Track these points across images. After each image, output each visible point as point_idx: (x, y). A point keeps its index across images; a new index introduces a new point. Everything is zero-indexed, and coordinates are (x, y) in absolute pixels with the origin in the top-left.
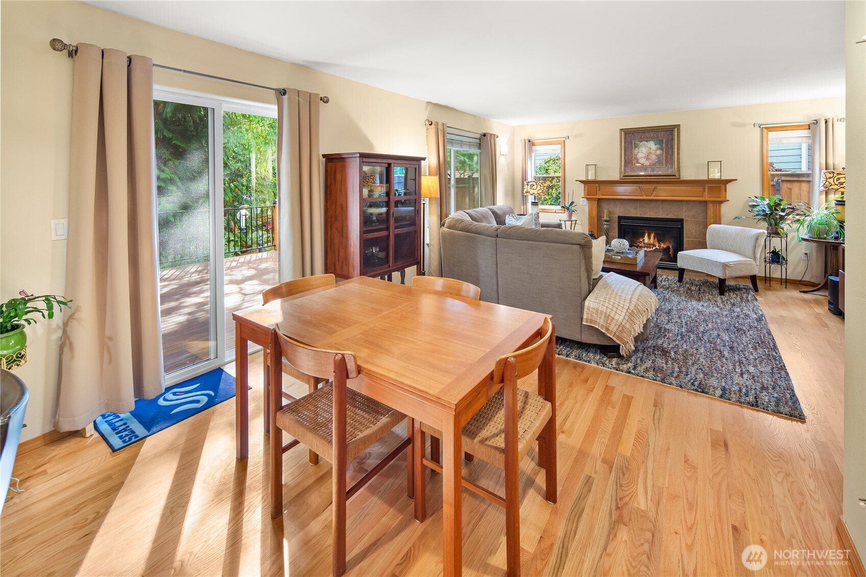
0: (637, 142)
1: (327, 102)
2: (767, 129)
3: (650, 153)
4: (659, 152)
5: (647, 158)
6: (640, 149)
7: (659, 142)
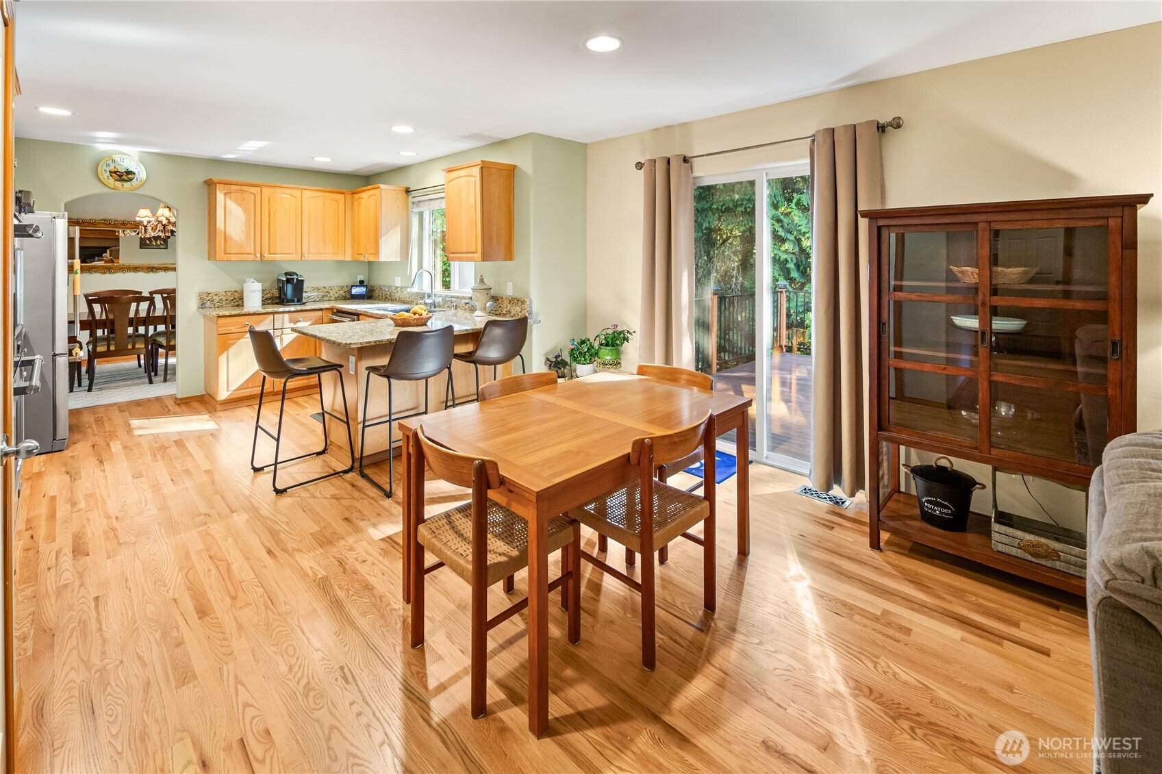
1: (899, 126)
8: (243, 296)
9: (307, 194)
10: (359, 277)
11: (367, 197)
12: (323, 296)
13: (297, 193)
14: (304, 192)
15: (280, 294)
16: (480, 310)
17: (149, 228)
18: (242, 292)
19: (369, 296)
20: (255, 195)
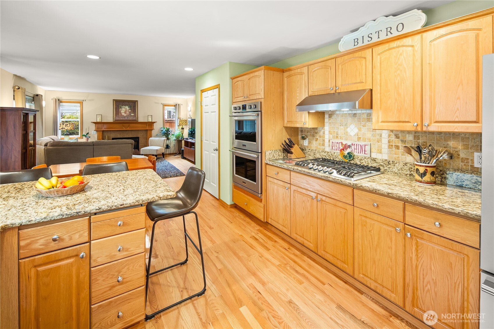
0: (121, 106)
2: (164, 105)
3: (126, 111)
4: (130, 111)
5: (125, 113)
6: (122, 109)
7: (130, 107)
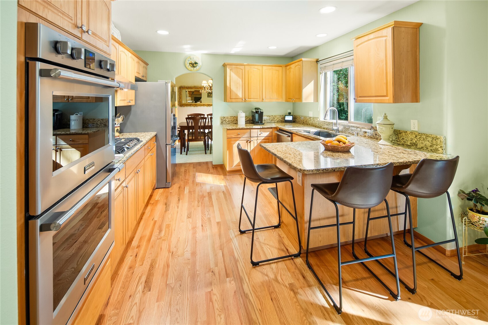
8: (237, 119)
9: (264, 68)
10: (288, 110)
11: (294, 67)
12: (272, 120)
13: (260, 68)
14: (263, 67)
15: (253, 119)
16: (385, 140)
17: (206, 89)
18: (237, 117)
19: (294, 121)
20: (242, 69)
